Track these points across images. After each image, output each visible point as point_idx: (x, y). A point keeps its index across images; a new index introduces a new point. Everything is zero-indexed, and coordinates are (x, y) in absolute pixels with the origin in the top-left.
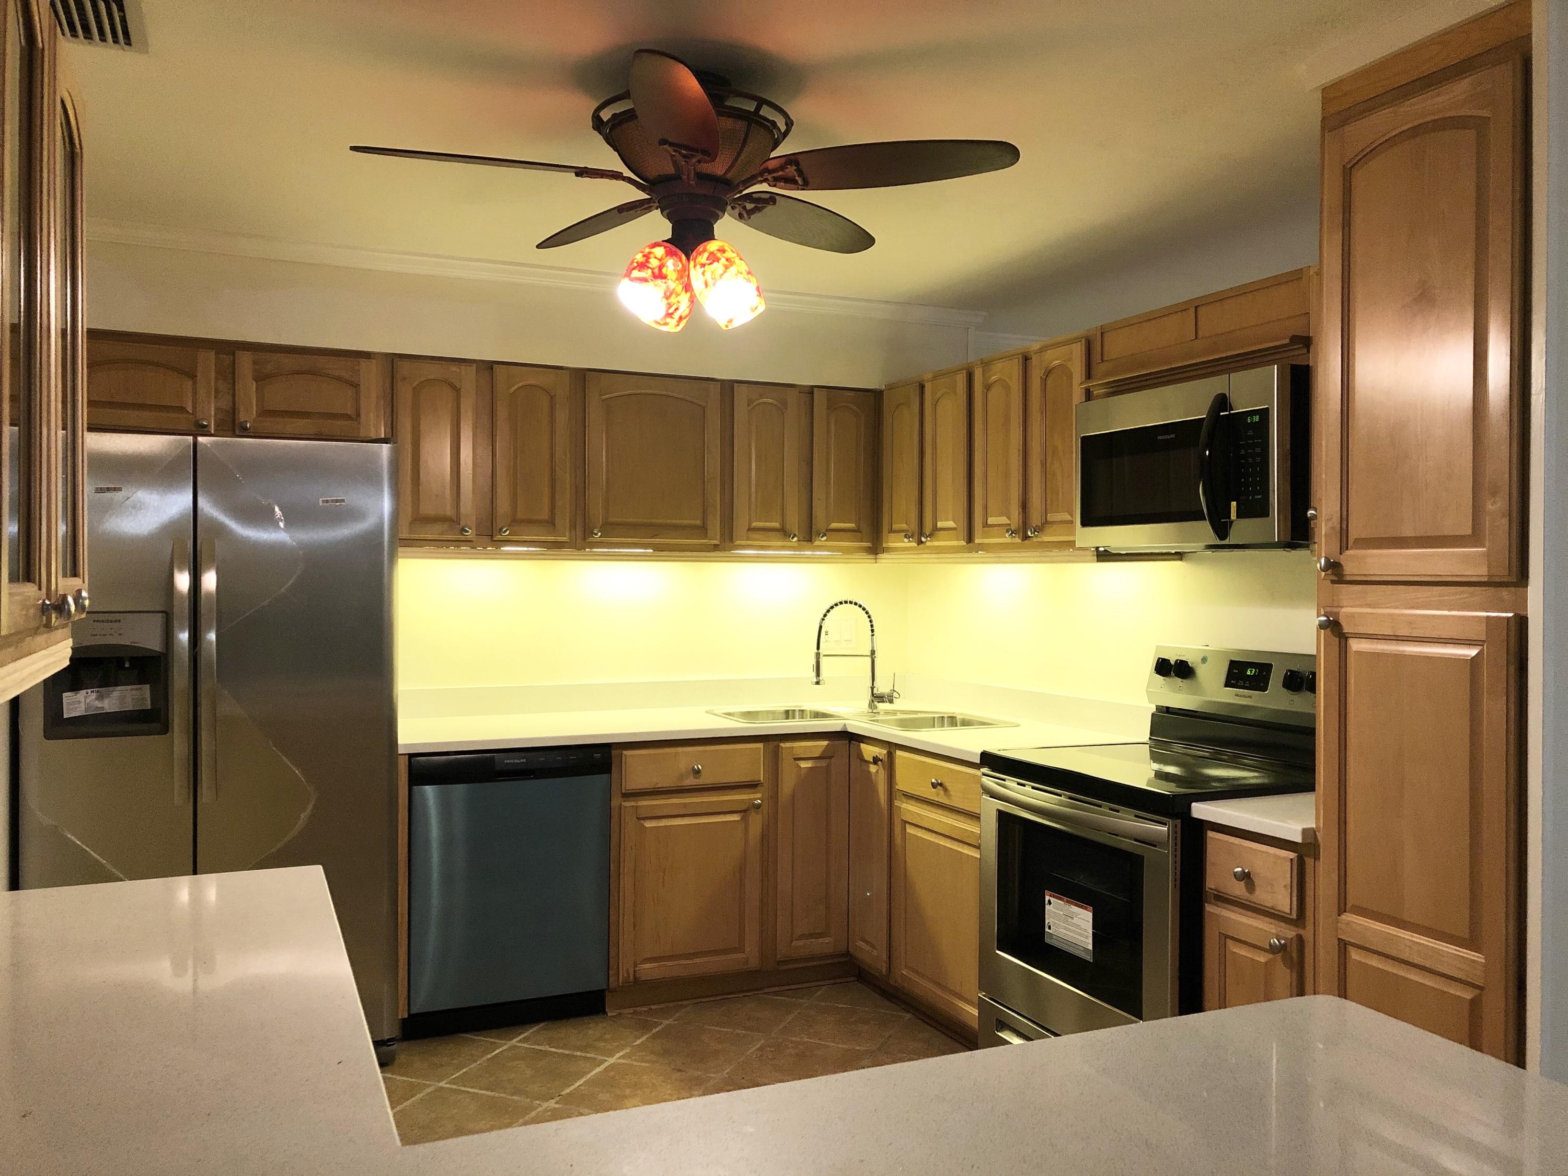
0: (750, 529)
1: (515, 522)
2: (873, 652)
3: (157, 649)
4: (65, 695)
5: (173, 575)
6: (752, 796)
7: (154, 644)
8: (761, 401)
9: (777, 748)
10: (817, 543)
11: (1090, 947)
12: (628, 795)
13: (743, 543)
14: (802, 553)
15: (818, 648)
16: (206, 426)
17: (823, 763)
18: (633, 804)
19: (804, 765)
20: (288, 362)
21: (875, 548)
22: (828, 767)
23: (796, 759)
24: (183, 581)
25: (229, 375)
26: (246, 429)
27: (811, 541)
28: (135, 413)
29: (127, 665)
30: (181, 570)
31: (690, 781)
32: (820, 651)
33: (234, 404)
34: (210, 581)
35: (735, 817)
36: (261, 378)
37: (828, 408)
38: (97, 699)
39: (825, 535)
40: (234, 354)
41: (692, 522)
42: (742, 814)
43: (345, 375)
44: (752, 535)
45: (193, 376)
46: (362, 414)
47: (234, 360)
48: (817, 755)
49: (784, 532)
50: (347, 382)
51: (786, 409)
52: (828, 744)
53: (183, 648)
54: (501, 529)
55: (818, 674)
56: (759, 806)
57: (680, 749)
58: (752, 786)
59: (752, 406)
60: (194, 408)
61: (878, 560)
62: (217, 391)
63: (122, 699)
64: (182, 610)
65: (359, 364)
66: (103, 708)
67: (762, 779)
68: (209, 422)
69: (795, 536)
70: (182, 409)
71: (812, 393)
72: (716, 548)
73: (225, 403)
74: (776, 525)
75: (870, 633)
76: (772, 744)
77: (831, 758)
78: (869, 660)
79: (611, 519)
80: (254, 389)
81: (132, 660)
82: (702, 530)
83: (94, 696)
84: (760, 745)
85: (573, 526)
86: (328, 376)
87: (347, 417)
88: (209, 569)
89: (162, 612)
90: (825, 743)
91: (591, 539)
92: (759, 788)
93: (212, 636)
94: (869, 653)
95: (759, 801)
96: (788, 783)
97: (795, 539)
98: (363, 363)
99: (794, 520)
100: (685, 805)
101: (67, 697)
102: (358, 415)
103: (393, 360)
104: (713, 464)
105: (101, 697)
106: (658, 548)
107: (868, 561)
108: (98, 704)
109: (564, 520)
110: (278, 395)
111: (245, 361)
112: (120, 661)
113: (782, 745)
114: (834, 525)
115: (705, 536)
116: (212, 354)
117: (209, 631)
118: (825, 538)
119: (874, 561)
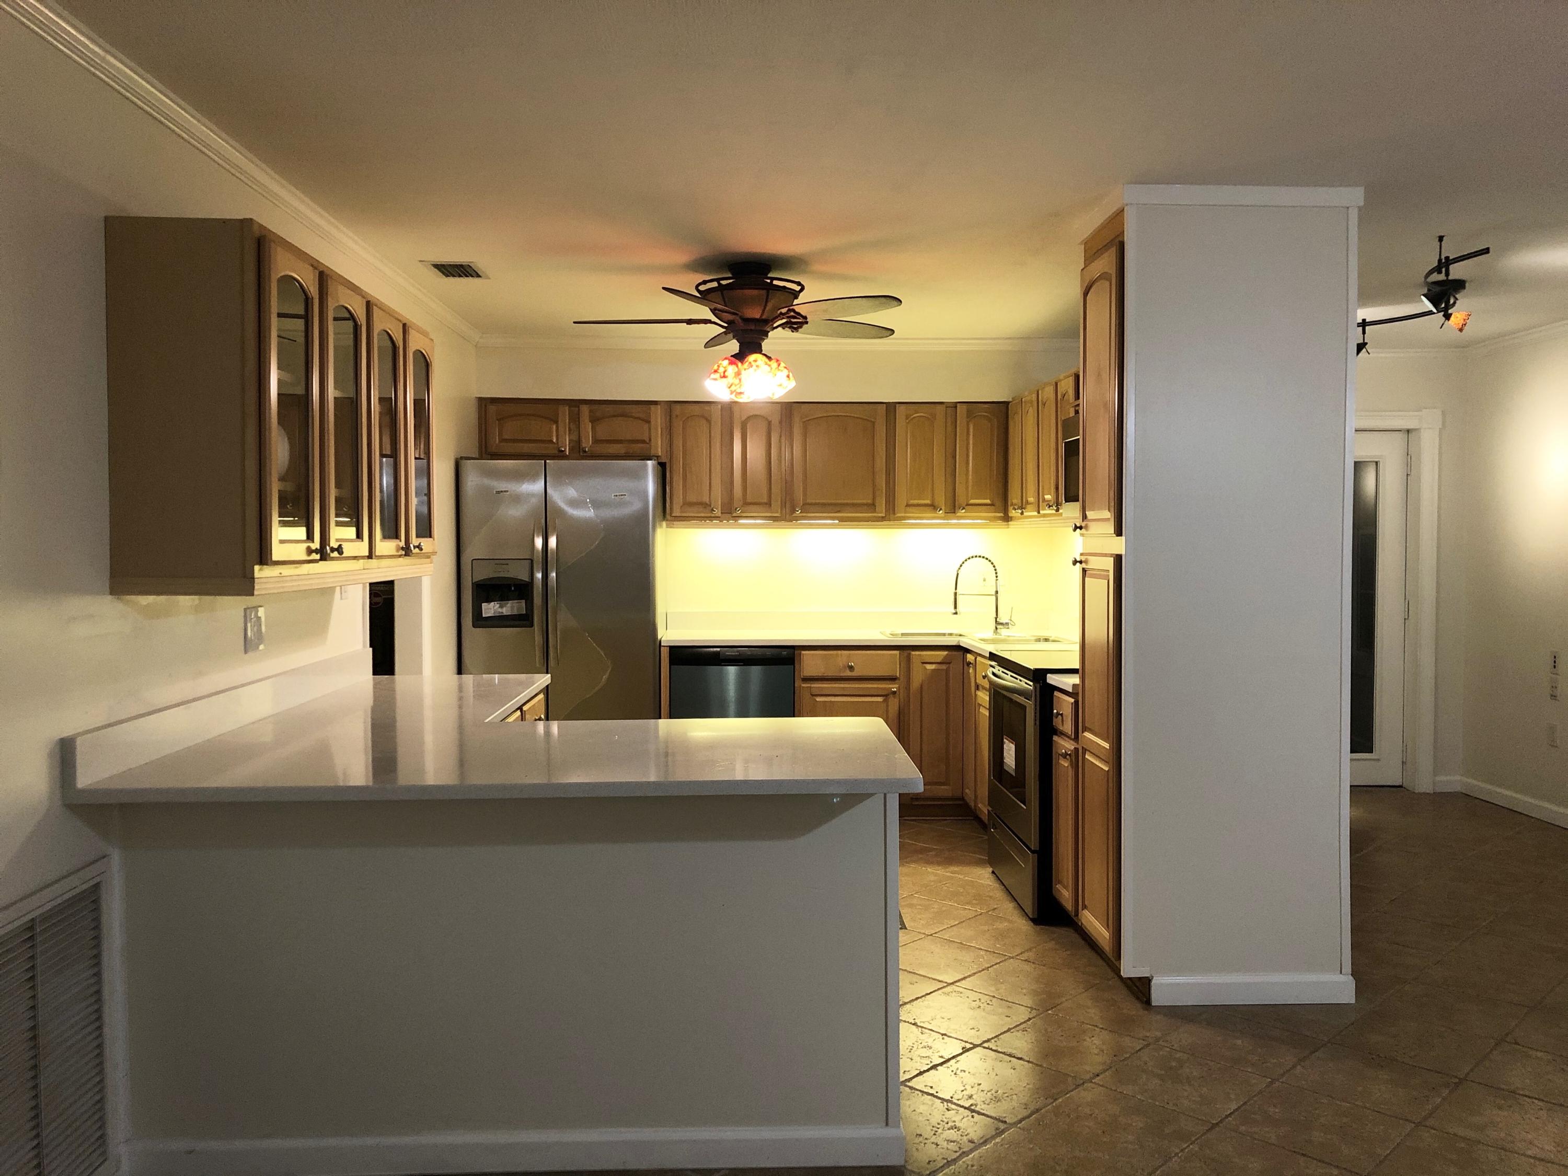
0: (908, 505)
1: (746, 504)
2: (997, 592)
3: (527, 580)
4: (483, 604)
5: (534, 538)
6: (891, 686)
7: (525, 577)
8: (915, 415)
9: (909, 656)
10: (958, 514)
11: (1014, 767)
12: (807, 680)
13: (903, 515)
14: (950, 521)
15: (956, 589)
16: (563, 451)
17: (944, 667)
18: (809, 685)
19: (930, 667)
20: (609, 409)
21: (1007, 519)
22: (947, 671)
23: (923, 663)
24: (539, 542)
25: (575, 419)
26: (585, 452)
27: (954, 513)
28: (526, 445)
29: (513, 589)
30: (538, 536)
31: (848, 673)
32: (957, 591)
33: (579, 436)
34: (553, 542)
35: (880, 699)
36: (594, 420)
37: (968, 417)
38: (499, 607)
39: (964, 508)
40: (579, 407)
41: (865, 501)
42: (884, 698)
43: (641, 415)
44: (908, 509)
45: (556, 422)
46: (652, 440)
47: (579, 410)
48: (939, 661)
49: (933, 507)
50: (643, 420)
51: (935, 419)
52: (947, 654)
53: (539, 580)
54: (736, 509)
55: (955, 607)
56: (894, 693)
57: (839, 652)
58: (893, 679)
59: (909, 419)
60: (557, 439)
61: (1010, 526)
62: (570, 430)
63: (512, 607)
64: (538, 558)
65: (650, 409)
66: (502, 613)
67: (898, 675)
68: (565, 449)
69: (941, 509)
70: (551, 441)
71: (956, 407)
72: (883, 519)
73: (575, 438)
74: (928, 502)
75: (995, 578)
76: (906, 653)
77: (950, 663)
78: (994, 598)
79: (809, 501)
80: (590, 427)
81: (515, 585)
82: (872, 506)
83: (498, 605)
84: (897, 652)
85: (783, 505)
86: (632, 417)
87: (643, 442)
88: (553, 535)
89: (529, 559)
90: (945, 653)
91: (794, 515)
92: (897, 681)
93: (554, 574)
94: (994, 593)
95: (895, 689)
96: (918, 677)
97: (941, 512)
98: (653, 407)
99: (941, 500)
100: (843, 688)
101: (484, 605)
102: (650, 440)
103: (670, 405)
104: (881, 462)
105: (501, 607)
106: (842, 520)
107: (1003, 526)
108: (500, 610)
109: (776, 504)
110: (603, 431)
111: (585, 409)
112: (509, 586)
113: (913, 653)
114: (972, 501)
115: (875, 511)
116: (567, 408)
117: (552, 571)
118: (964, 511)
119: (1007, 526)
